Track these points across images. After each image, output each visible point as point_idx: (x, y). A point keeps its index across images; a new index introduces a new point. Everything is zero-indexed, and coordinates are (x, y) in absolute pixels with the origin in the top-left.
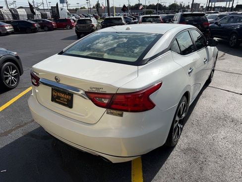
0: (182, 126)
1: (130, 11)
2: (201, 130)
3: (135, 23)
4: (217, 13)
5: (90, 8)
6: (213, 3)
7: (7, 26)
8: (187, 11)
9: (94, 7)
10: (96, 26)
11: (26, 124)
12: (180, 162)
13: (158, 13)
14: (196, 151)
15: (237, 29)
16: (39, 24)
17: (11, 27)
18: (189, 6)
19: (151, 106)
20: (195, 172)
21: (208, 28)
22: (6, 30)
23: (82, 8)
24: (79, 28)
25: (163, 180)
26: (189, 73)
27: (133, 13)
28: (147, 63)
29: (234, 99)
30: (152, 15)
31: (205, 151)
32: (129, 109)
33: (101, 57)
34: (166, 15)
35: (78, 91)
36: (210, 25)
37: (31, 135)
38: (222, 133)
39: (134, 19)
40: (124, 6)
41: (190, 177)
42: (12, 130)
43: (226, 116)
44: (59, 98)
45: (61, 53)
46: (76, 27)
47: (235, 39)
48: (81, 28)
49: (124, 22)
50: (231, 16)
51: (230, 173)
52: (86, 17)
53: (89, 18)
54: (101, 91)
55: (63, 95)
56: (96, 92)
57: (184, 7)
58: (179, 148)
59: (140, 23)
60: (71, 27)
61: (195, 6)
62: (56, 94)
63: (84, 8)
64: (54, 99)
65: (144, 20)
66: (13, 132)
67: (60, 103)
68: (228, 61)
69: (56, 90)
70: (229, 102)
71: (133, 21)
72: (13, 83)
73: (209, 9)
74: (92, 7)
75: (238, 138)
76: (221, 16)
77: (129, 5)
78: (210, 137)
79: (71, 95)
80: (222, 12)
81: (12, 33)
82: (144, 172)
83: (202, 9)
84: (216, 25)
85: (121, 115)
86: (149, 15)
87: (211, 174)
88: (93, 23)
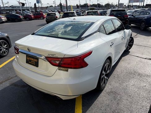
0: (107, 78)
1: (80, 8)
2: (119, 80)
3: (83, 15)
4: (134, 9)
5: (56, 6)
6: (132, 3)
7: (3, 18)
8: (116, 8)
9: (58, 6)
10: (58, 17)
11: (12, 78)
12: (105, 100)
13: (98, 9)
14: (115, 93)
15: (145, 19)
16: (24, 16)
17: (6, 18)
18: (117, 5)
19: (86, 65)
20: (114, 106)
21: (127, 18)
22: (2, 20)
23: (50, 6)
24: (48, 18)
25: (94, 111)
26: (111, 46)
27: (83, 9)
28: (83, 40)
29: (141, 61)
30: (93, 11)
31: (121, 93)
32: (73, 67)
33: (57, 36)
34: (102, 10)
35: (41, 56)
36: (129, 17)
37: (15, 85)
38: (132, 82)
39: (83, 13)
40: (77, 5)
41: (111, 109)
42: (3, 82)
43: (135, 72)
44: (30, 61)
45: (33, 34)
46: (46, 18)
47: (143, 25)
48: (49, 19)
49: (76, 15)
50: (141, 11)
51: (135, 106)
52: (53, 12)
53: (54, 13)
54: (54, 56)
55: (32, 59)
56: (52, 57)
57: (114, 5)
58: (105, 91)
59: (85, 15)
60: (44, 18)
61: (121, 5)
62: (29, 59)
63: (52, 6)
64: (28, 62)
65: (88, 14)
66: (4, 83)
67: (31, 64)
68: (139, 39)
69: (29, 56)
70: (138, 63)
71: (82, 14)
72: (5, 53)
73: (130, 7)
74: (57, 6)
75: (141, 85)
76: (136, 11)
77: (80, 4)
78: (124, 84)
79: (38, 59)
80: (137, 8)
81: (6, 22)
82: (83, 106)
83: (125, 7)
84: (132, 17)
85: (67, 71)
86: (91, 11)
87: (124, 106)
88: (57, 16)
